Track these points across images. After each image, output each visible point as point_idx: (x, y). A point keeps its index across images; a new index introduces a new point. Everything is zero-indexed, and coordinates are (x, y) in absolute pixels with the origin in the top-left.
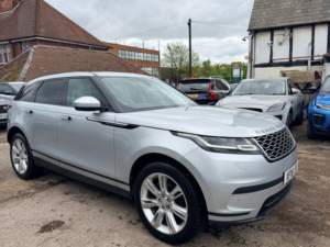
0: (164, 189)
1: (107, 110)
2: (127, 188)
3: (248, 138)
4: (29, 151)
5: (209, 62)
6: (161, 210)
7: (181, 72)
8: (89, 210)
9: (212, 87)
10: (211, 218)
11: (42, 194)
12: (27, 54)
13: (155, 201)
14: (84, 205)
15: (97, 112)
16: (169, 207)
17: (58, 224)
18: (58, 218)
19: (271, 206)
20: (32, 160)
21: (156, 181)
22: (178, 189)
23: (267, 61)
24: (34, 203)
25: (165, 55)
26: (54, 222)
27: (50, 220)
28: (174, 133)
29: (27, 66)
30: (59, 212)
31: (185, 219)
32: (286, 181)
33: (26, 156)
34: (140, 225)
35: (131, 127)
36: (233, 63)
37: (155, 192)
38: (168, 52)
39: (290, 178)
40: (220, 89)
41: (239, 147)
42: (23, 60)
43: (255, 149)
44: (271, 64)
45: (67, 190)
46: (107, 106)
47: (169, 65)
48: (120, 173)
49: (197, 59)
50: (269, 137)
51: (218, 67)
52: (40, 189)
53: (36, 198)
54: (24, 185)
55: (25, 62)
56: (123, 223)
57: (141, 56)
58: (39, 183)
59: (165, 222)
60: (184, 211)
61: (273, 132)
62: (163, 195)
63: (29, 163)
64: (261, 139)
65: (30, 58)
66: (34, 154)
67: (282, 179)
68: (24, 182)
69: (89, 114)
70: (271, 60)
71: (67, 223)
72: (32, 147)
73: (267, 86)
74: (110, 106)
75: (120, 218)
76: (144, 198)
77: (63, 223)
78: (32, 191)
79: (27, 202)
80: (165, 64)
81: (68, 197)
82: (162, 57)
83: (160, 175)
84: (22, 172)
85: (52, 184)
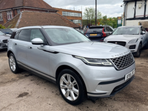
0: (70, 81)
1: (46, 44)
2: (55, 80)
3: (107, 59)
4: (16, 61)
5: (106, 17)
6: (68, 90)
7: (92, 22)
8: (40, 88)
9: (104, 30)
10: (88, 94)
11: (21, 80)
12: (19, 15)
13: (66, 86)
14: (38, 86)
15: (42, 45)
16: (71, 89)
17: (26, 94)
18: (26, 91)
19: (118, 90)
20: (17, 65)
21: (66, 77)
22: (75, 81)
23: (133, 17)
24: (18, 84)
25: (85, 13)
26: (24, 93)
27: (23, 92)
28: (74, 56)
29: (19, 21)
30: (27, 89)
31: (78, 95)
32: (126, 79)
33: (15, 63)
34: (60, 96)
35: (56, 53)
36: (118, 17)
37: (66, 82)
38: (86, 12)
39: (129, 77)
40: (108, 31)
41: (103, 63)
42: (17, 18)
43: (111, 64)
44: (134, 18)
45: (32, 79)
46: (46, 42)
47: (86, 18)
48: (51, 73)
49: (101, 15)
50: (122, 57)
51: (110, 19)
52: (21, 78)
53: (19, 82)
54: (14, 76)
55: (18, 19)
56: (54, 95)
57: (73, 14)
58: (21, 75)
59: (70, 95)
60: (77, 91)
61: (122, 56)
62: (69, 84)
63: (16, 66)
64: (114, 59)
65: (20, 17)
66: (18, 63)
67: (124, 78)
68: (15, 75)
69: (39, 46)
70: (135, 16)
71: (30, 93)
72: (17, 59)
73: (131, 30)
74: (47, 42)
75: (53, 92)
76: (61, 84)
77: (28, 93)
78: (17, 79)
79: (15, 84)
80: (84, 18)
81: (32, 82)
82: (83, 14)
83: (68, 75)
84: (14, 70)
85: (26, 76)
